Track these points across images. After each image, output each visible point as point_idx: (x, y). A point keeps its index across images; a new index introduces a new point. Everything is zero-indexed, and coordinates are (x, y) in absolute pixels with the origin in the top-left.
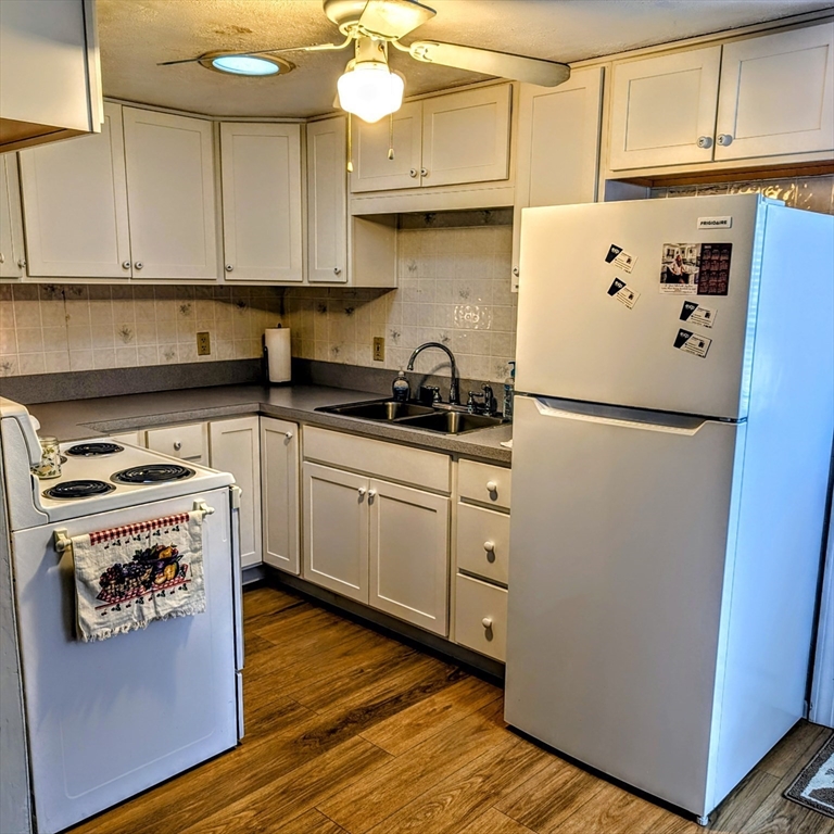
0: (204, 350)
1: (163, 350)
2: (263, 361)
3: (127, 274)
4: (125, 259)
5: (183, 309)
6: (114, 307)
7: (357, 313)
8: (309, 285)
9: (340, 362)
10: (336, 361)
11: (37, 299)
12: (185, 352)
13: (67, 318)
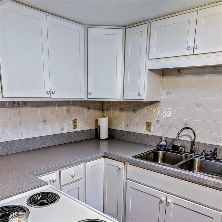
0: (75, 126)
1: (60, 127)
2: (97, 130)
3: (49, 96)
4: (47, 89)
5: (68, 110)
6: (40, 110)
7: (138, 112)
8: (123, 100)
9: (129, 131)
10: (127, 130)
11: (7, 107)
12: (68, 128)
13: (20, 115)
